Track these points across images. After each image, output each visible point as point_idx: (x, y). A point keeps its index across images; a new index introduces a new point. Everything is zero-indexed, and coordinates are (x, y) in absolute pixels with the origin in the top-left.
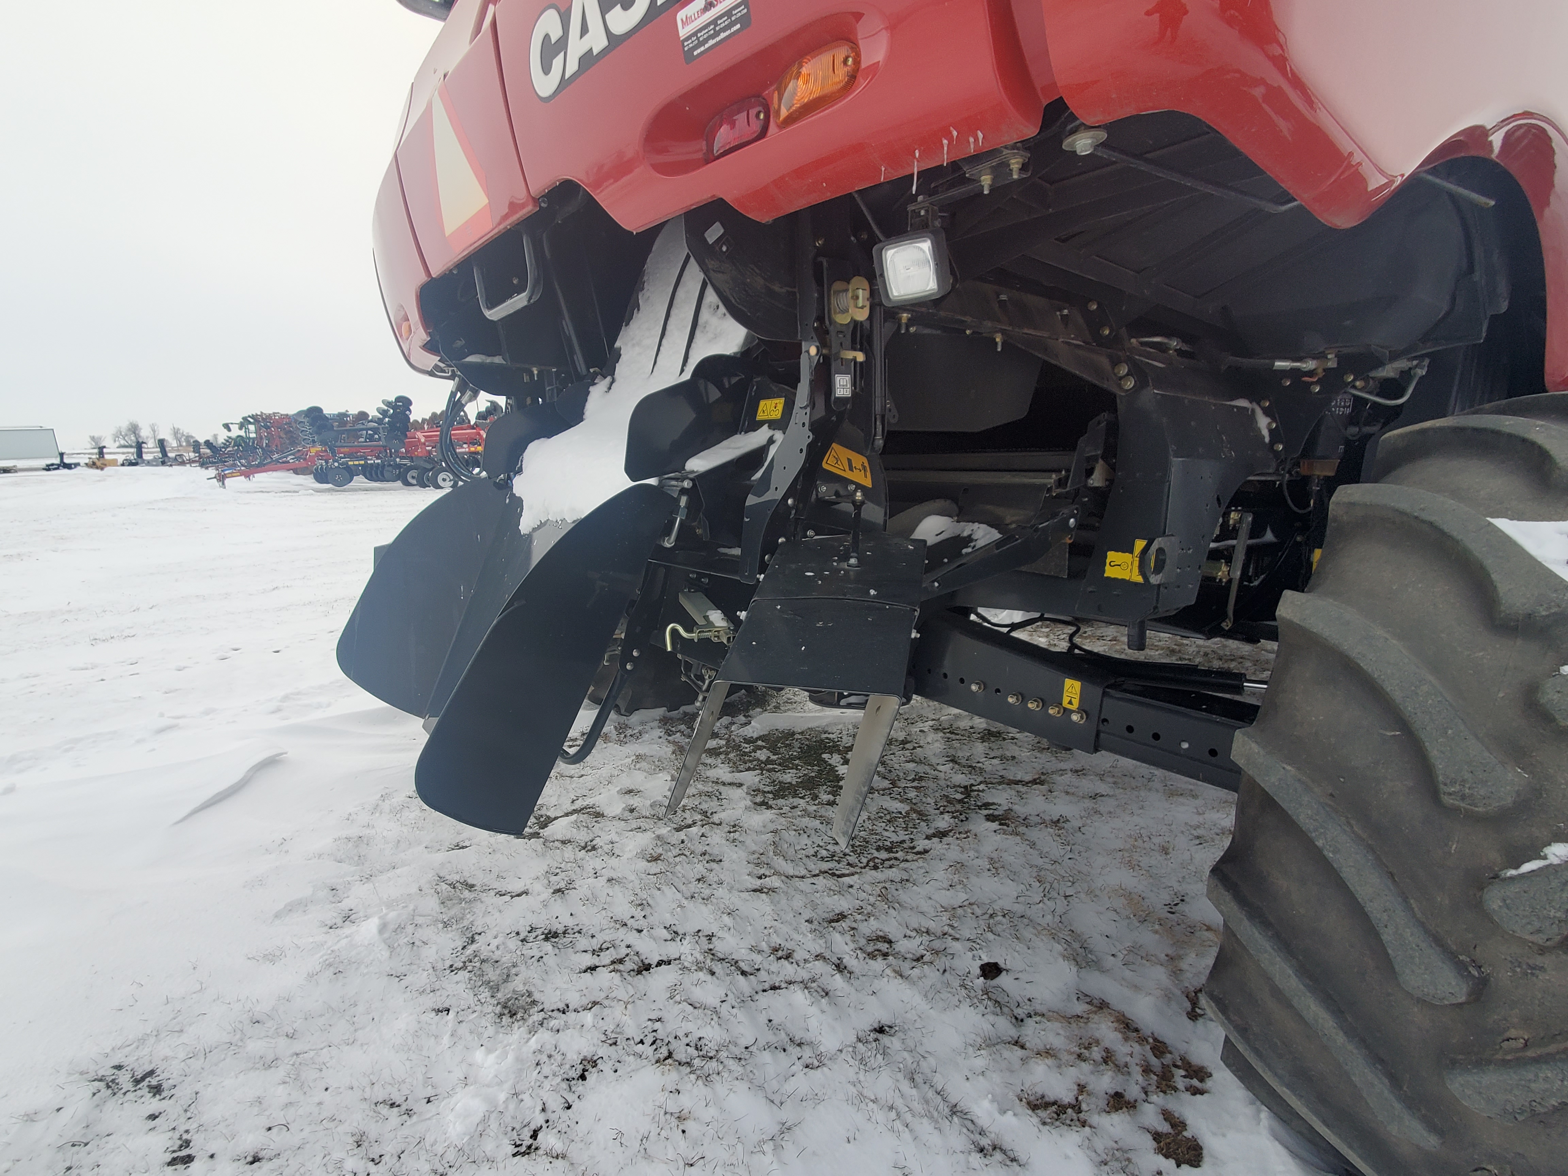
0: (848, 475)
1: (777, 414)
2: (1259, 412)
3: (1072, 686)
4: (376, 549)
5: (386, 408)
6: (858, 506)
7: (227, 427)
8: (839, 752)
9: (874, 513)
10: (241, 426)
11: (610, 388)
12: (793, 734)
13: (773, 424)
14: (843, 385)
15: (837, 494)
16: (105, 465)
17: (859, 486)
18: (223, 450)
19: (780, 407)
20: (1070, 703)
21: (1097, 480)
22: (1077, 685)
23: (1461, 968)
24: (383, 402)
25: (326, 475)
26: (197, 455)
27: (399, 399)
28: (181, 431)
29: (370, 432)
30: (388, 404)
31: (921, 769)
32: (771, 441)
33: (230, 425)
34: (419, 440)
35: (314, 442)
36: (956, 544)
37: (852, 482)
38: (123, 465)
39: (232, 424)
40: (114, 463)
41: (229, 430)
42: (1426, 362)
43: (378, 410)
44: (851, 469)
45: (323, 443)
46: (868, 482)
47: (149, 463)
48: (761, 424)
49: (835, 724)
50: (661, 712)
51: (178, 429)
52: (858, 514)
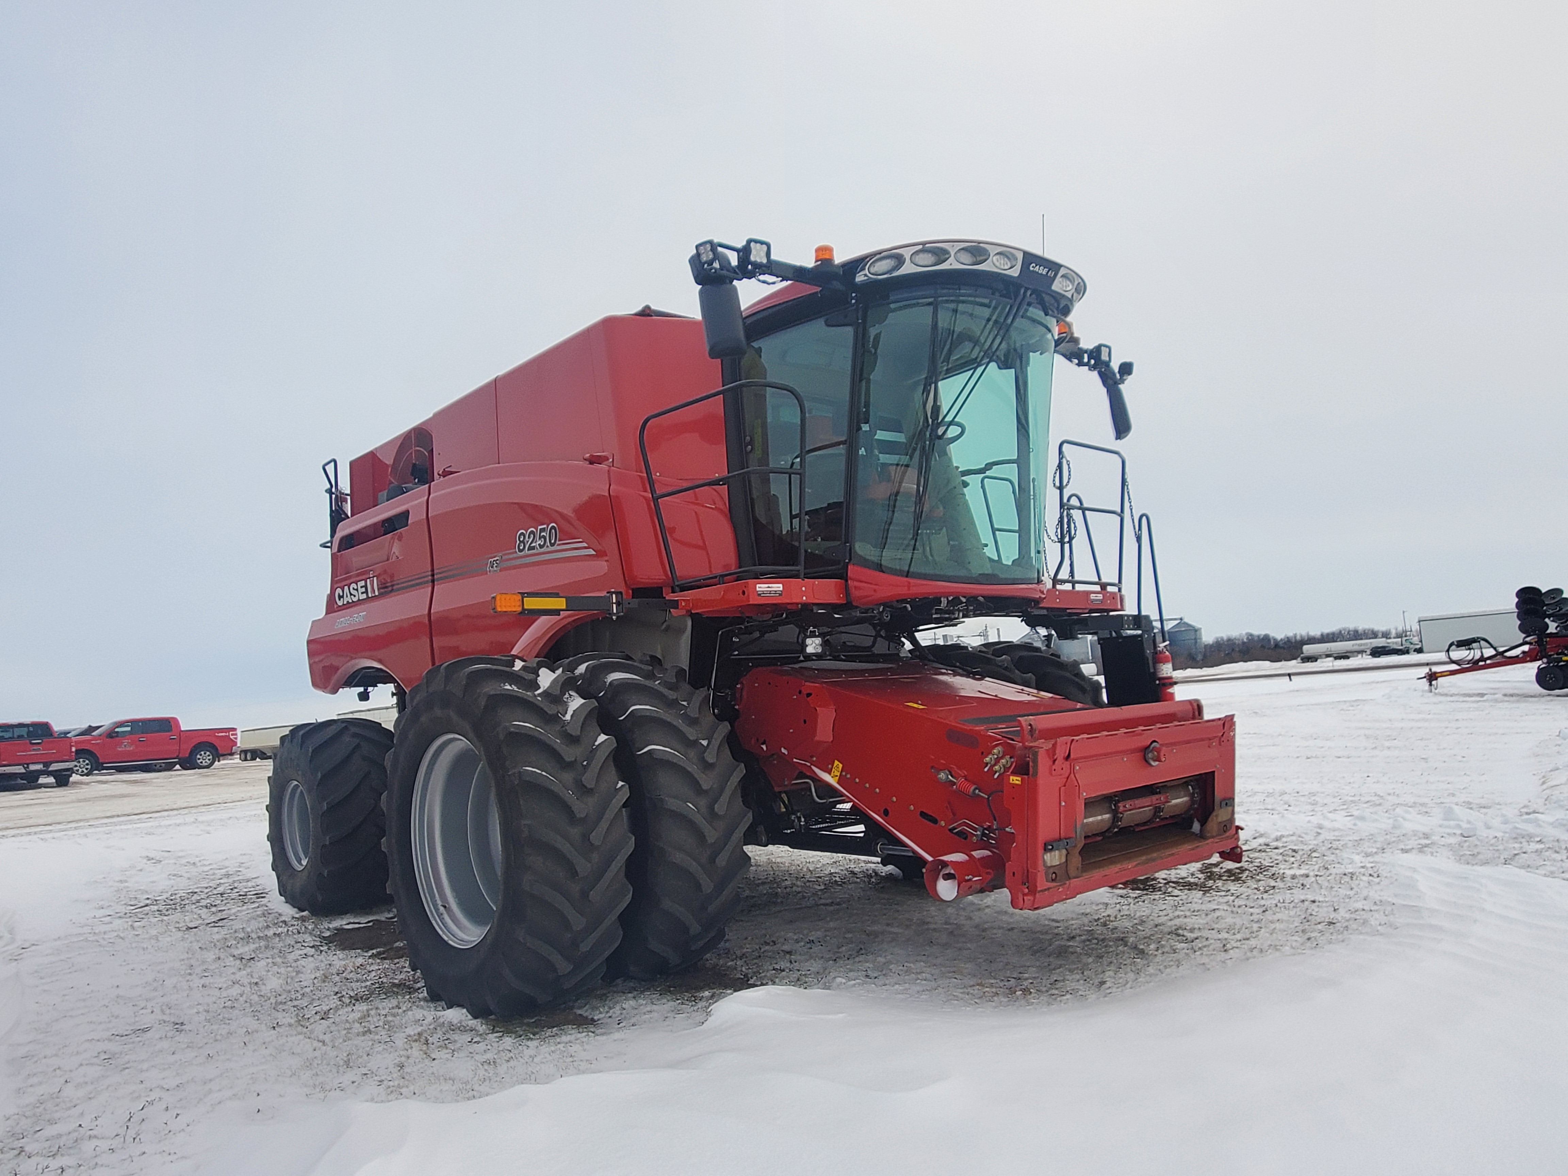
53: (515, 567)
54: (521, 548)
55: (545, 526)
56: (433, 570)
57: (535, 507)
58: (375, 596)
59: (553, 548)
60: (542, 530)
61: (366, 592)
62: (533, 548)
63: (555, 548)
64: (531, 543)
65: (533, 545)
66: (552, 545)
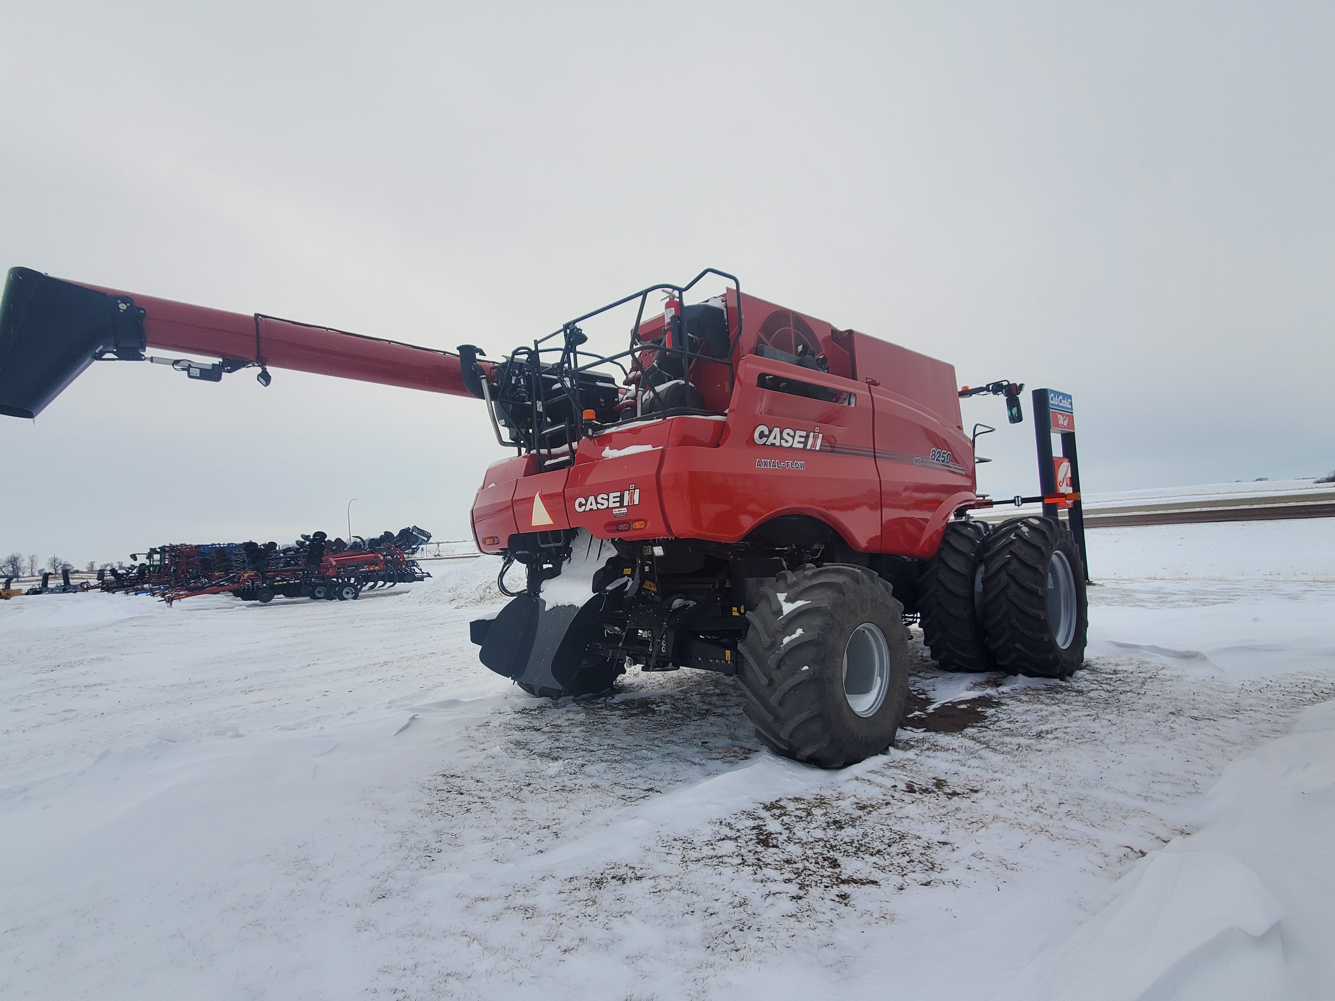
0: (650, 589)
1: (629, 573)
2: (783, 560)
3: (728, 652)
4: (470, 623)
5: (303, 540)
6: (652, 597)
7: (134, 557)
8: (655, 704)
9: (658, 599)
10: (149, 556)
11: (570, 562)
12: (635, 700)
13: (628, 576)
14: (647, 569)
15: (647, 594)
16: (10, 595)
17: (653, 592)
18: (125, 576)
19: (630, 571)
20: (728, 658)
21: (728, 585)
22: (729, 652)
23: (767, 677)
24: (302, 536)
25: (256, 593)
26: (100, 582)
27: (316, 534)
28: (59, 561)
29: (288, 559)
30: (306, 537)
31: (689, 706)
32: (628, 580)
33: (137, 555)
34: (331, 564)
35: (244, 568)
36: (684, 607)
37: (651, 591)
38: (27, 594)
39: (139, 554)
40: (18, 592)
41: (135, 559)
42: (824, 545)
43: (297, 542)
44: (651, 587)
45: (257, 569)
46: (656, 590)
47: (52, 591)
48: (625, 575)
49: (653, 696)
50: (572, 697)
51: (57, 559)
52: (653, 599)
53: (928, 467)
54: (933, 458)
55: (945, 451)
56: (874, 449)
57: (945, 440)
58: (815, 450)
59: (946, 464)
60: (944, 453)
61: (805, 443)
62: (939, 460)
63: (948, 464)
64: (938, 457)
65: (939, 458)
66: (947, 463)
